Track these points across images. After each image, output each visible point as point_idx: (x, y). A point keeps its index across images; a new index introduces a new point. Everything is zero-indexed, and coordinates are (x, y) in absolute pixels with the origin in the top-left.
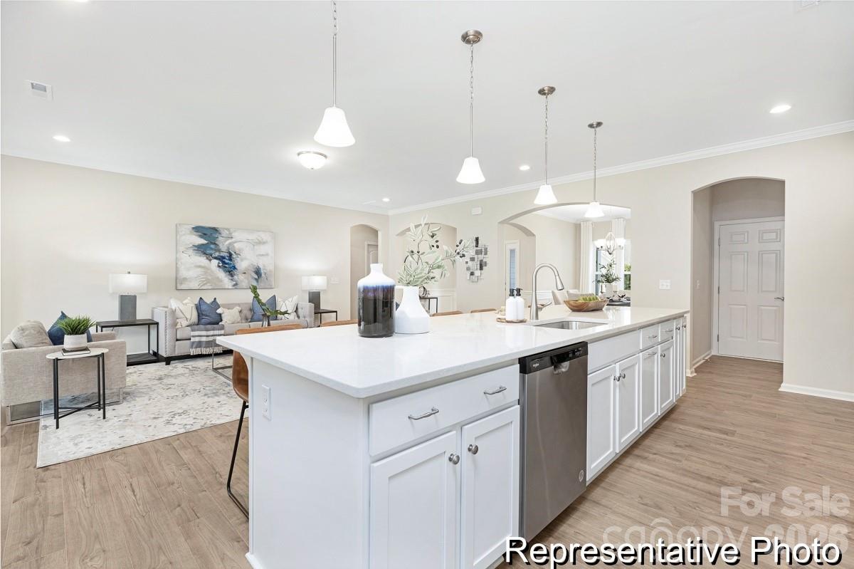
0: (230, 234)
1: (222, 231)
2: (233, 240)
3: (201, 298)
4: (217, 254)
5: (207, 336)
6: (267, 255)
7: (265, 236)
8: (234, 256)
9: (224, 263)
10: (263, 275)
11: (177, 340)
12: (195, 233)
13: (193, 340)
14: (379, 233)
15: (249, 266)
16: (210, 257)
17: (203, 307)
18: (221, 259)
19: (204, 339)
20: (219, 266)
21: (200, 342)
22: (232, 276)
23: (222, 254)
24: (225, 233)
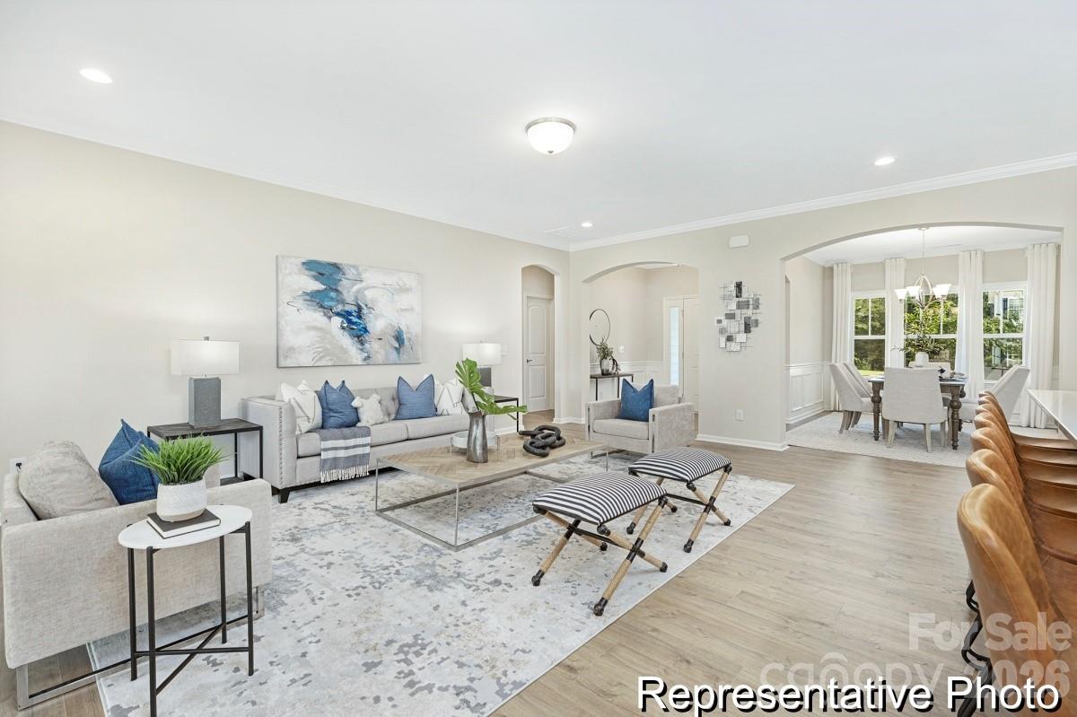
0: (359, 274)
1: (346, 269)
2: (364, 284)
3: (327, 382)
4: (339, 308)
5: (347, 448)
6: (412, 309)
7: (409, 281)
8: (365, 311)
9: (350, 322)
10: (406, 342)
11: (298, 457)
12: (307, 272)
13: (324, 455)
14: (557, 279)
15: (386, 327)
16: (328, 311)
17: (332, 397)
18: (346, 315)
19: (342, 454)
20: (343, 328)
21: (335, 459)
22: (362, 344)
23: (348, 308)
24: (351, 273)
